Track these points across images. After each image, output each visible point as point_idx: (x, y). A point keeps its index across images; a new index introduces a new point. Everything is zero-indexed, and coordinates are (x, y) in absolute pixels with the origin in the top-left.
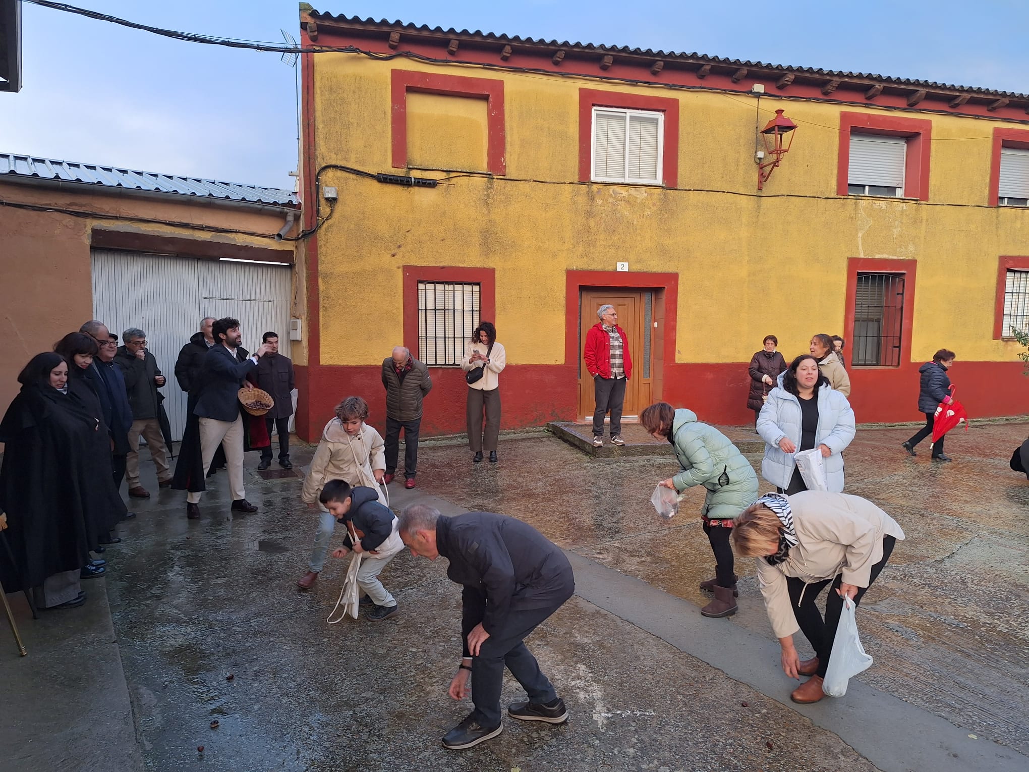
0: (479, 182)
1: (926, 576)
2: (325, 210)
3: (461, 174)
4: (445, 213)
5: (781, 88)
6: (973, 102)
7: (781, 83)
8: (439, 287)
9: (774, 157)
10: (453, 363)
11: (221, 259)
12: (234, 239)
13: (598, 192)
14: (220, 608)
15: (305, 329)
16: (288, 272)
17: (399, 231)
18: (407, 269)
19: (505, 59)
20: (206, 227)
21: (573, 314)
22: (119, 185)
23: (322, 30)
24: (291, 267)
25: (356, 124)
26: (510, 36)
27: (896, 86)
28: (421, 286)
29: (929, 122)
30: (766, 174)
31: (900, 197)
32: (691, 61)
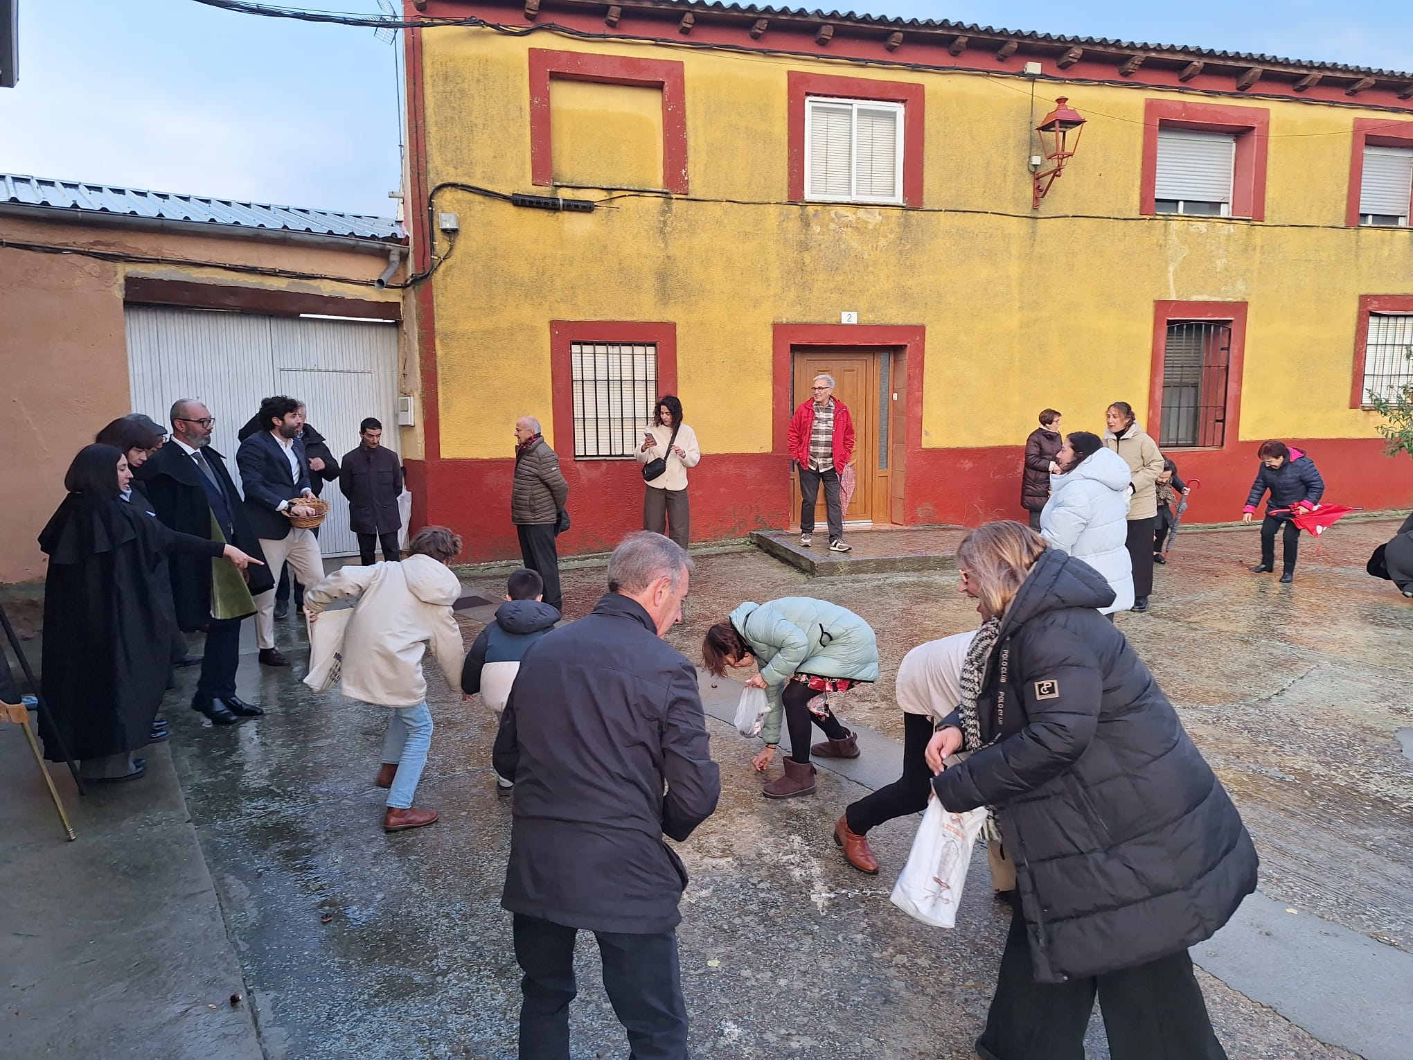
0: (652, 203)
1: (1246, 718)
2: (441, 245)
3: (627, 193)
4: (605, 247)
5: (1064, 67)
6: (1326, 83)
7: (1063, 60)
8: (601, 349)
9: (1054, 164)
10: (620, 453)
11: (302, 315)
12: (318, 288)
13: (814, 215)
14: (324, 778)
15: (419, 410)
16: (394, 331)
17: (543, 274)
18: (555, 325)
19: (685, 32)
20: (281, 272)
21: (783, 382)
22: (161, 215)
24: (398, 325)
25: (481, 126)
27: (1221, 62)
28: (576, 349)
29: (1267, 111)
30: (1044, 187)
31: (1226, 216)
32: (940, 31)
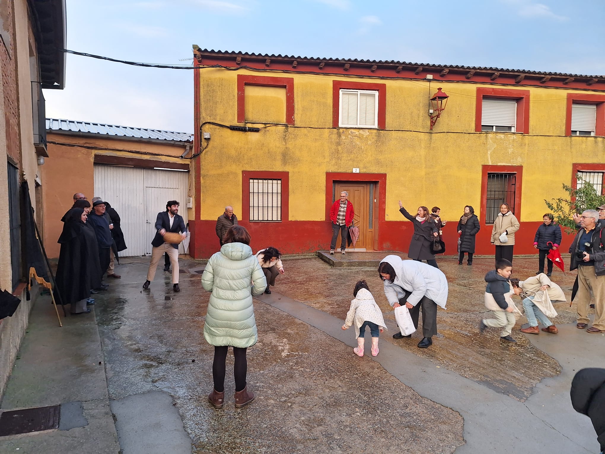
0: (281, 128)
2: (204, 144)
3: (272, 125)
4: (263, 144)
5: (442, 76)
6: (552, 80)
7: (442, 73)
8: (260, 181)
9: (437, 113)
10: (267, 219)
11: (155, 168)
12: (161, 159)
13: (343, 133)
15: (194, 202)
16: (187, 174)
17: (240, 154)
18: (244, 172)
19: (294, 67)
20: (148, 153)
21: (330, 194)
22: (107, 134)
23: (203, 57)
24: (189, 172)
25: (220, 102)
26: (296, 57)
27: (507, 73)
28: (251, 181)
29: (528, 91)
30: (434, 121)
31: (514, 132)
32: (391, 65)
